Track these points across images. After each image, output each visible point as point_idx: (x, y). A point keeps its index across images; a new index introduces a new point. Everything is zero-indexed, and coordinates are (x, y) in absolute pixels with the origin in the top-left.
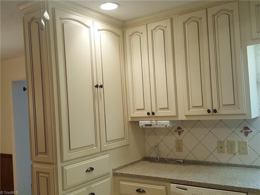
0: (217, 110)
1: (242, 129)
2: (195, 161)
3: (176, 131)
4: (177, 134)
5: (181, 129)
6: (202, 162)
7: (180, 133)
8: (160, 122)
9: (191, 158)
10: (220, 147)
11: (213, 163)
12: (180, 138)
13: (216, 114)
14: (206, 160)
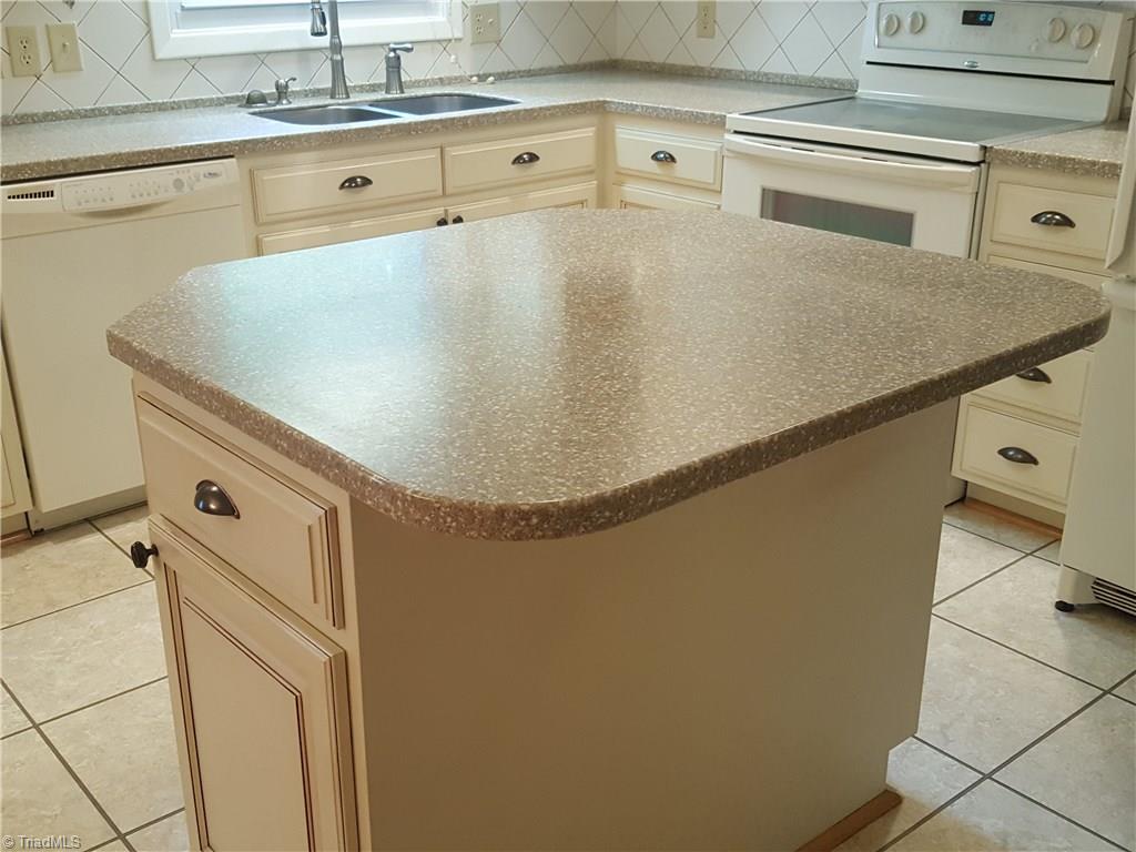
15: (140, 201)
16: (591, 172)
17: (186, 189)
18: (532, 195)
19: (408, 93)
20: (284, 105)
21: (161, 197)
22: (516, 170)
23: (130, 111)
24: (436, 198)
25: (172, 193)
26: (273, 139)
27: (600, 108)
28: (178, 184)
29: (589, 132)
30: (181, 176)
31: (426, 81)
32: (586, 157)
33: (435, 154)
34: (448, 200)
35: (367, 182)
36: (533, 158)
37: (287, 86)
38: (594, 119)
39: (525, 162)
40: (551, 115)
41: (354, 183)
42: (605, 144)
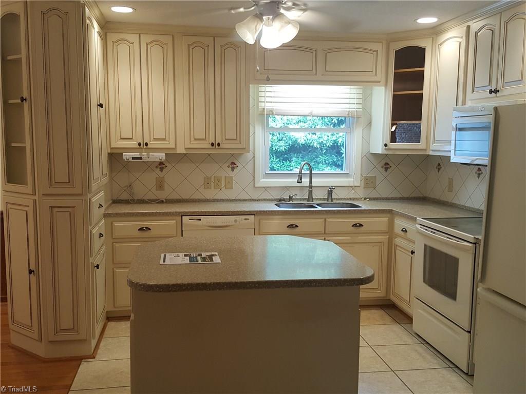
0: (220, 143)
1: (229, 164)
2: (180, 200)
3: (157, 167)
4: (158, 170)
5: (164, 165)
6: (187, 200)
7: (162, 169)
8: (153, 155)
9: (175, 196)
10: (207, 183)
11: (199, 199)
12: (161, 174)
13: (219, 147)
14: (191, 198)
15: (225, 224)
16: (387, 233)
17: (238, 222)
18: (359, 238)
19: (334, 202)
20: (291, 202)
21: (230, 224)
22: (353, 229)
23: (245, 200)
24: (321, 234)
25: (234, 223)
26: (267, 211)
27: (390, 212)
28: (236, 221)
29: (386, 219)
30: (237, 219)
31: (344, 198)
32: (384, 228)
33: (322, 220)
34: (326, 236)
35: (297, 226)
36: (361, 225)
37: (292, 197)
38: (389, 215)
39: (357, 226)
40: (369, 212)
41: (291, 226)
42: (391, 224)
